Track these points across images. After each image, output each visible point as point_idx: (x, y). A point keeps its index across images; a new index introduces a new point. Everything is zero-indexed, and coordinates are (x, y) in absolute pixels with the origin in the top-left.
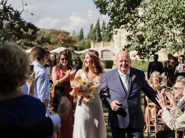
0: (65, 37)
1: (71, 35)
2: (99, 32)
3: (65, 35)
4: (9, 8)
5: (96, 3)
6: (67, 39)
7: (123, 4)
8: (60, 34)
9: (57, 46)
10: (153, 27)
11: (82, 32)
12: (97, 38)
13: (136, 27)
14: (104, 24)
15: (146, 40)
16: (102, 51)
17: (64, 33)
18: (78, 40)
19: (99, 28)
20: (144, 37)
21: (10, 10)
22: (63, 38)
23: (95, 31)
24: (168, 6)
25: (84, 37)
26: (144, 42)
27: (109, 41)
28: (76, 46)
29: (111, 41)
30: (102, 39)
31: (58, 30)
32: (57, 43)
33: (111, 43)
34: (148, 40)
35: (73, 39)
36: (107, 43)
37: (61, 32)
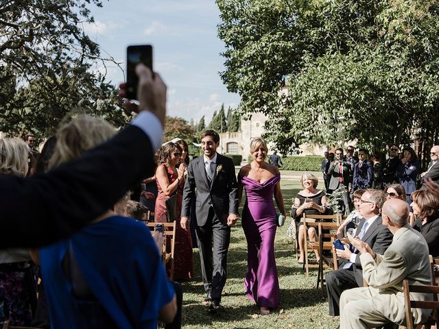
0: (182, 126)
1: (189, 124)
2: (224, 120)
3: (182, 123)
4: (108, 86)
5: (223, 77)
6: (184, 128)
7: (260, 78)
8: (176, 122)
9: (172, 137)
10: (302, 109)
11: (203, 120)
12: (222, 127)
13: (277, 110)
14: (230, 111)
15: (294, 127)
16: (228, 144)
17: (181, 121)
18: (197, 131)
19: (224, 115)
20: (291, 123)
21: (108, 88)
22: (179, 127)
23: (218, 119)
24: (326, 80)
25: (205, 127)
26: (292, 130)
27: (237, 131)
28: (195, 137)
29: (239, 131)
30: (227, 128)
31: (174, 117)
32: (171, 133)
33: (239, 133)
34: (297, 127)
35: (191, 129)
36: (234, 133)
37: (177, 121)
